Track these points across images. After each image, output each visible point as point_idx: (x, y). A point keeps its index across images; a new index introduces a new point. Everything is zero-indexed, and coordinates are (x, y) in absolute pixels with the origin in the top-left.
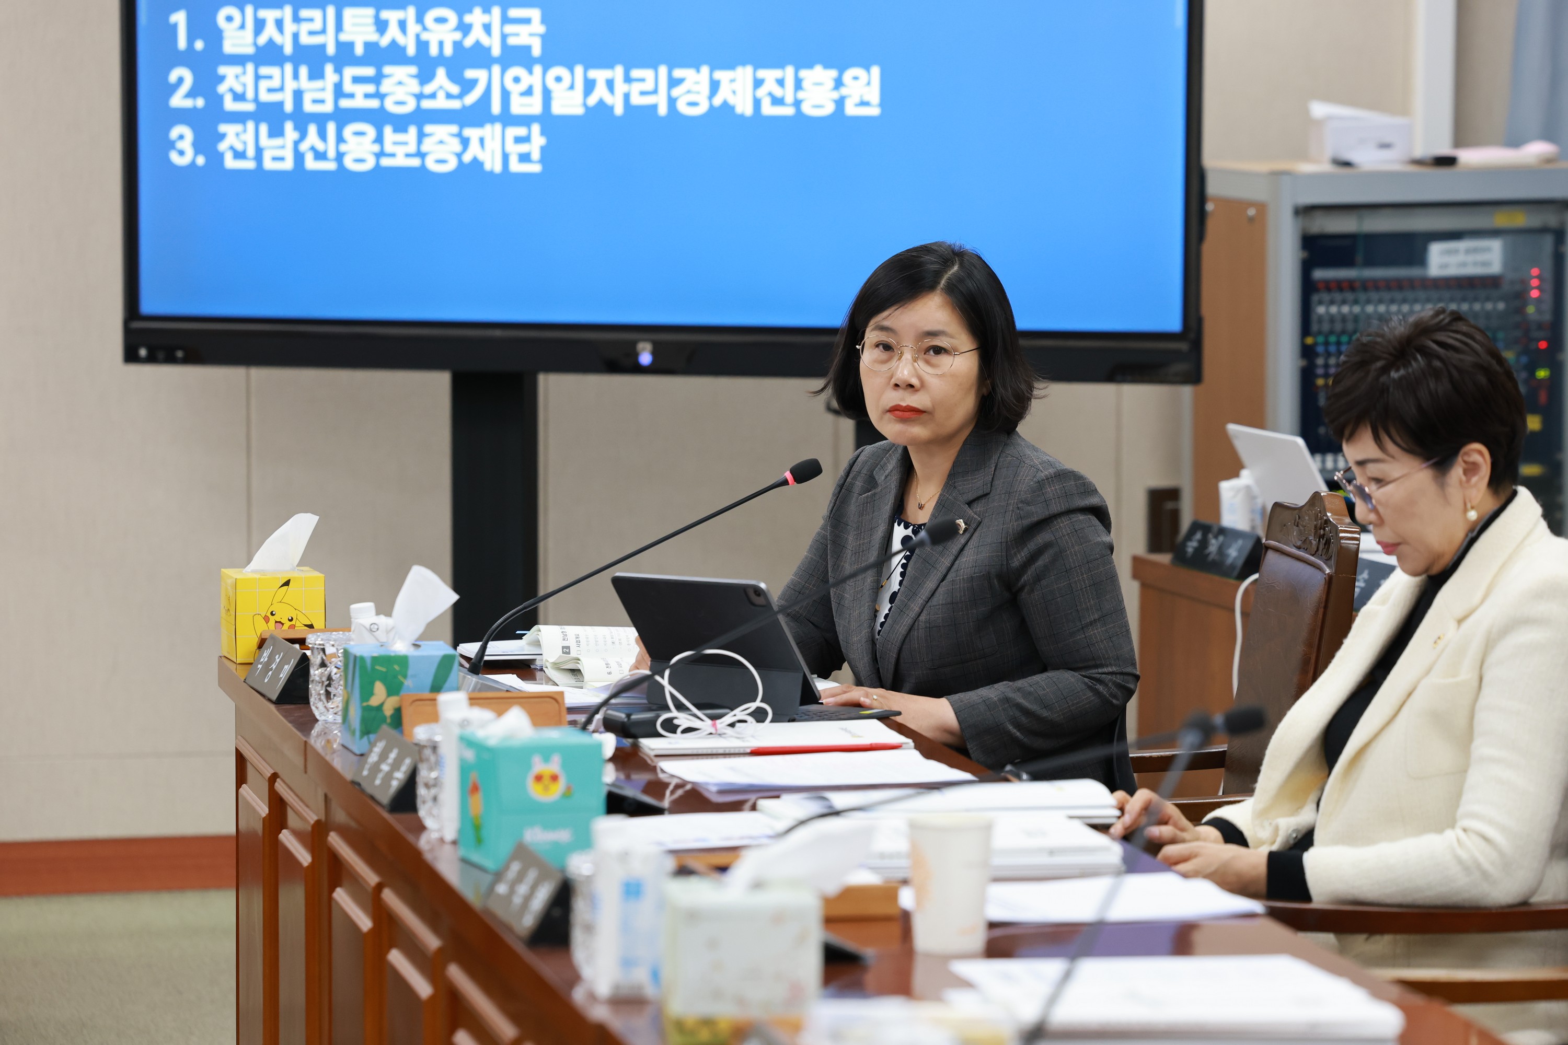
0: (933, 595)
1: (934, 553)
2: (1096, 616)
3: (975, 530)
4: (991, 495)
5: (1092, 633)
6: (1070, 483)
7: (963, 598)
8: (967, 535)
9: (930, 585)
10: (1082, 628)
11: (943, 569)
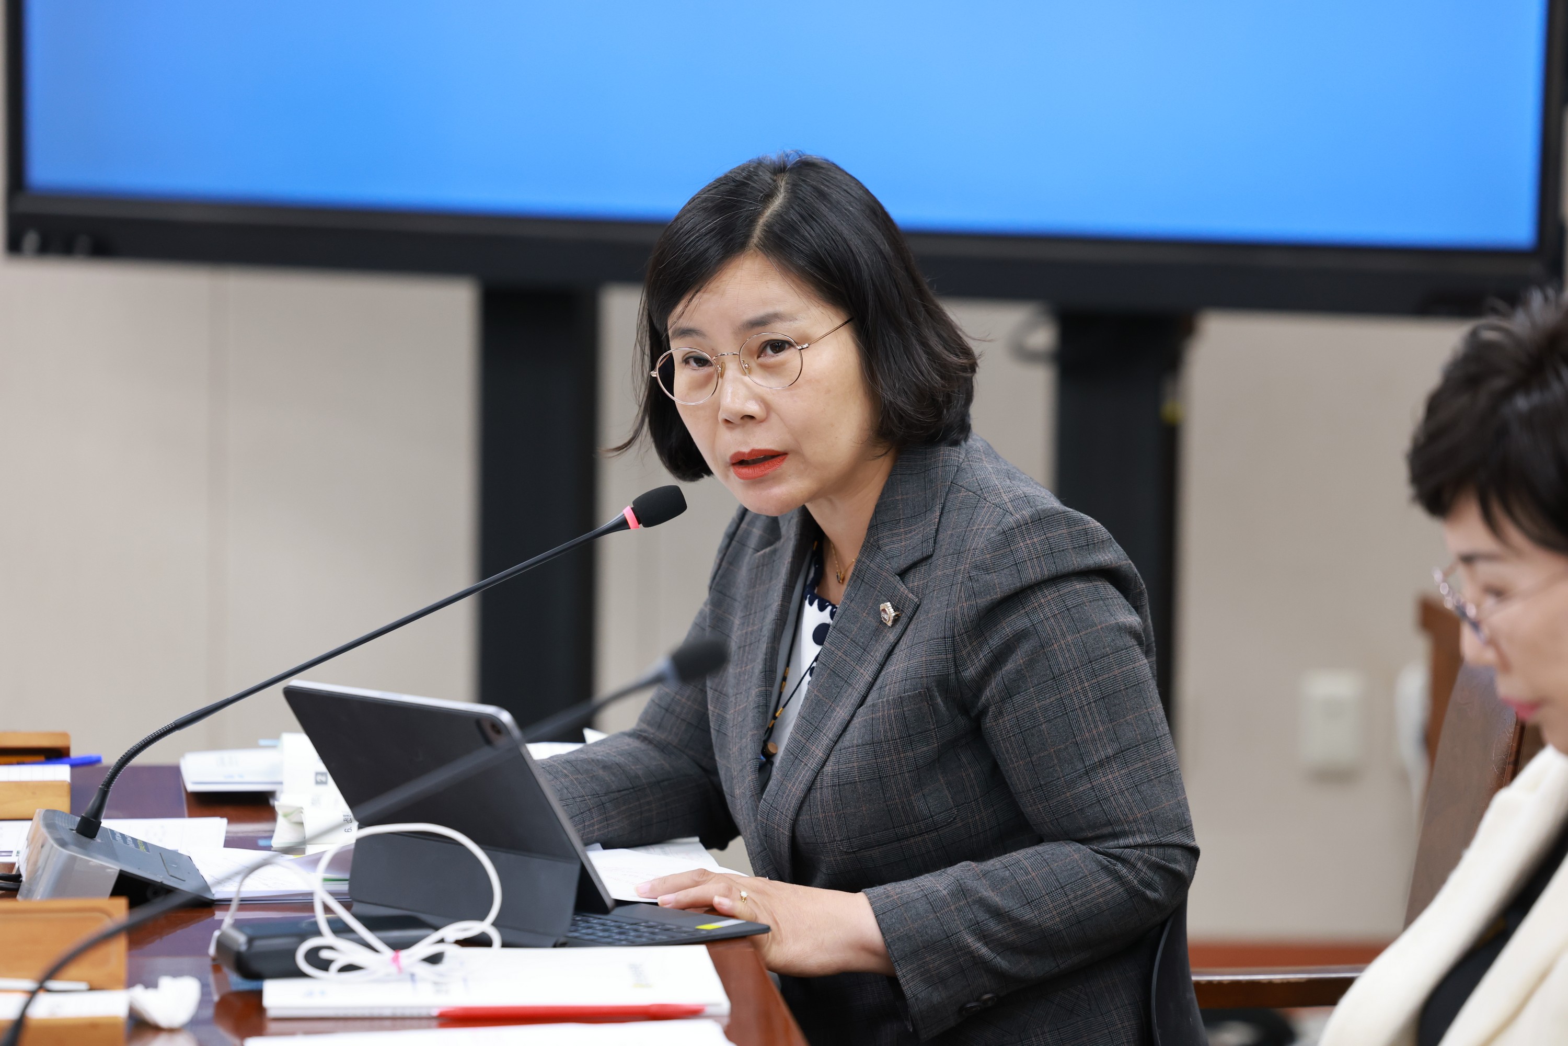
0: (845, 729)
1: (848, 659)
2: (1110, 752)
3: (911, 619)
4: (934, 558)
5: (1103, 779)
6: (1060, 532)
7: (889, 734)
8: (899, 627)
9: (841, 713)
10: (1087, 773)
11: (860, 685)
